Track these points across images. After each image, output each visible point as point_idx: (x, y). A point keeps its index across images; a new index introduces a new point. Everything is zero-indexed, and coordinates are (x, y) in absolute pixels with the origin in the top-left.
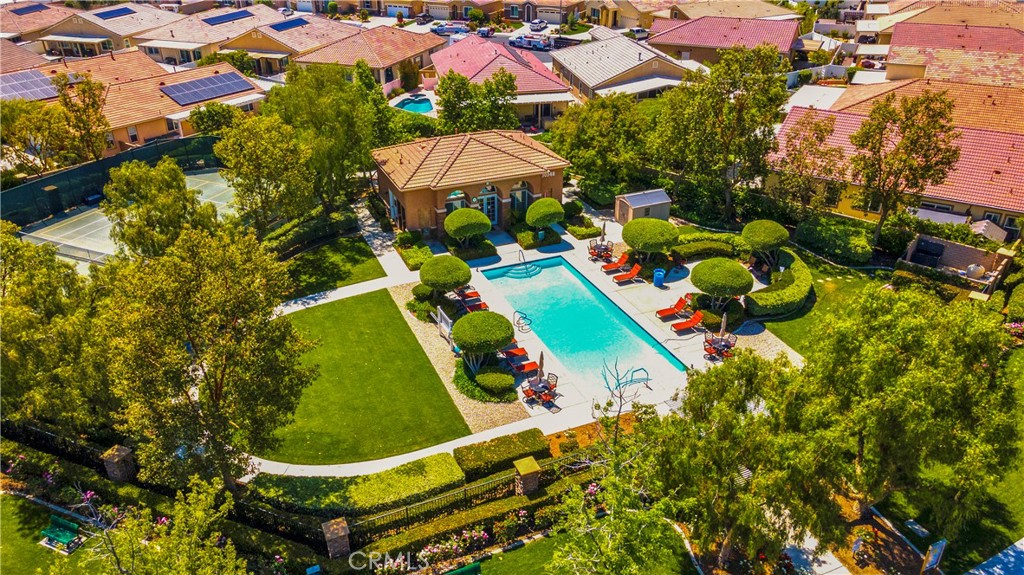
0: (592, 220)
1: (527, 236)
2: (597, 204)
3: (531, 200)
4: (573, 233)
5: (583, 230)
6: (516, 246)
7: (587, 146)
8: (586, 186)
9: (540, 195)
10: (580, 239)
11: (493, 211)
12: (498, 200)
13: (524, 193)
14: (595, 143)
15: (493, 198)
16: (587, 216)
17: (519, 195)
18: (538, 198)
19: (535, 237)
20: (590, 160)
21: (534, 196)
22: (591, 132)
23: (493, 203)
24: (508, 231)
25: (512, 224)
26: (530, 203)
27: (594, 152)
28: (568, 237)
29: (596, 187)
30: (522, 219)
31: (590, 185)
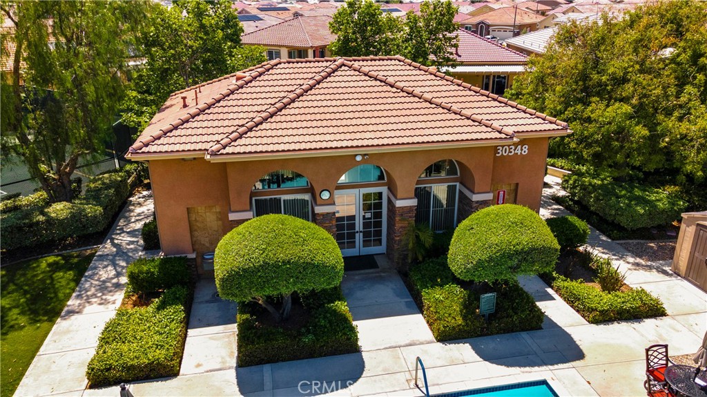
0: (615, 264)
1: (446, 298)
2: (620, 228)
3: (467, 208)
4: (573, 300)
5: (592, 291)
6: (414, 326)
7: (607, 93)
8: (584, 188)
9: (490, 196)
10: (596, 322)
11: (379, 224)
12: (390, 201)
13: (451, 190)
14: (629, 88)
15: (380, 194)
16: (598, 253)
17: (440, 191)
18: (485, 204)
19: (469, 307)
20: (613, 127)
21: (476, 198)
22: (615, 67)
23: (379, 206)
24: (404, 275)
25: (415, 260)
26: (463, 215)
27: (627, 108)
28: (556, 310)
29: (607, 191)
30: (440, 249)
31: (595, 187)
